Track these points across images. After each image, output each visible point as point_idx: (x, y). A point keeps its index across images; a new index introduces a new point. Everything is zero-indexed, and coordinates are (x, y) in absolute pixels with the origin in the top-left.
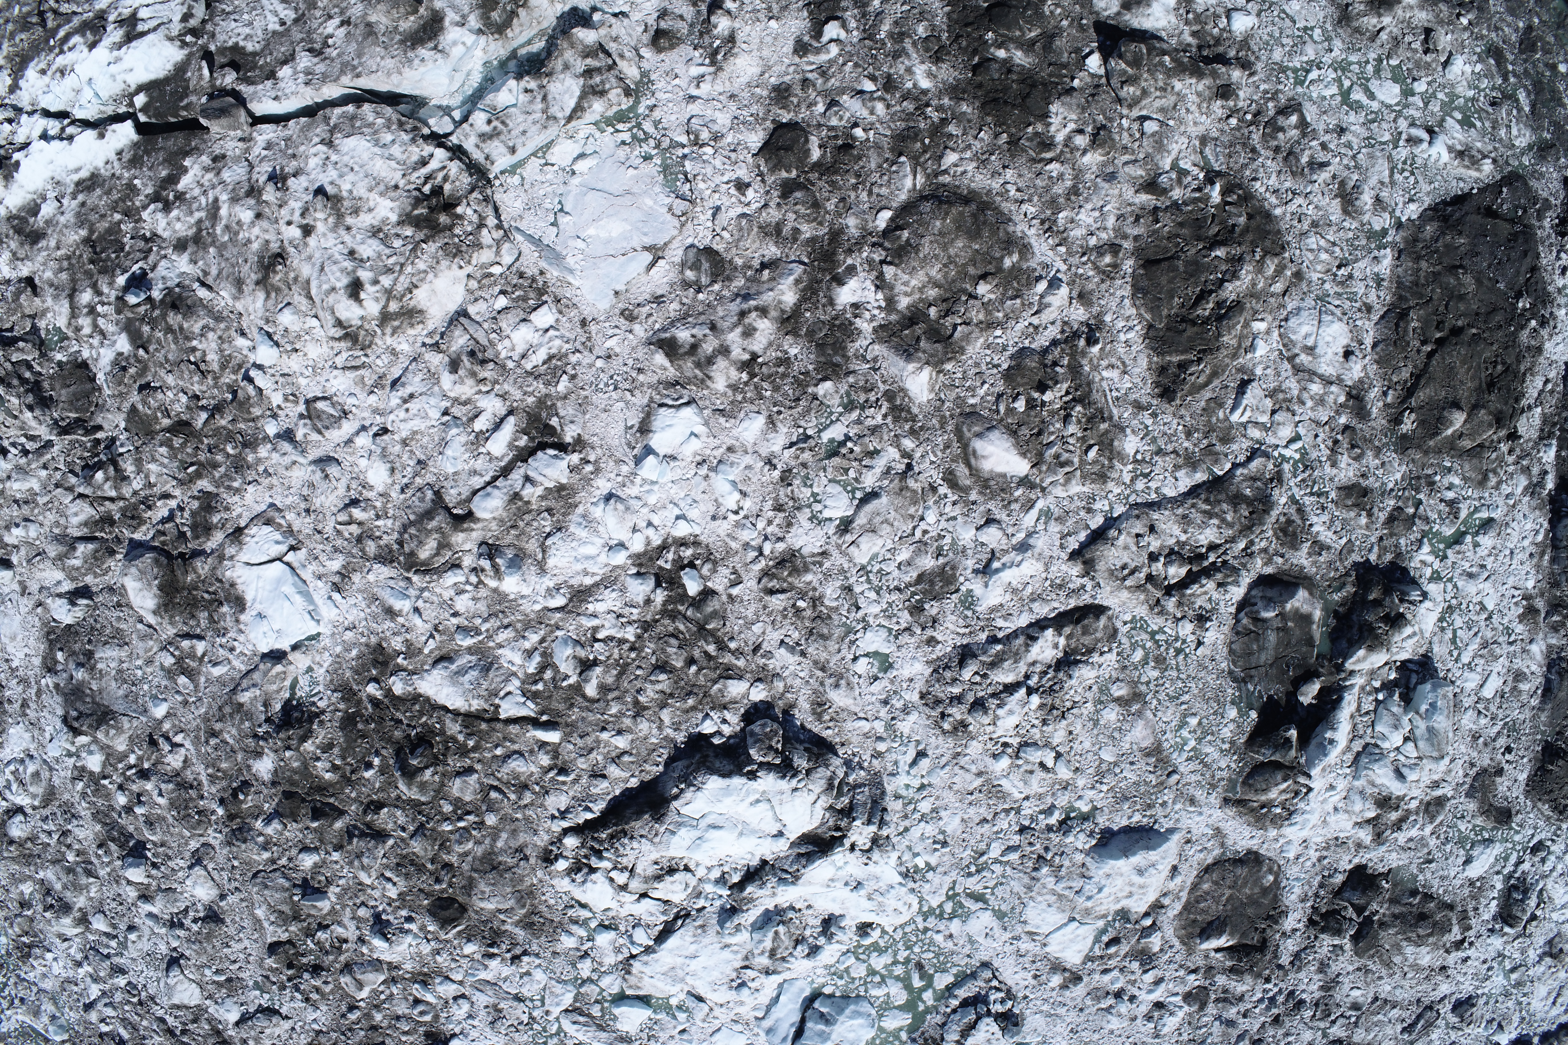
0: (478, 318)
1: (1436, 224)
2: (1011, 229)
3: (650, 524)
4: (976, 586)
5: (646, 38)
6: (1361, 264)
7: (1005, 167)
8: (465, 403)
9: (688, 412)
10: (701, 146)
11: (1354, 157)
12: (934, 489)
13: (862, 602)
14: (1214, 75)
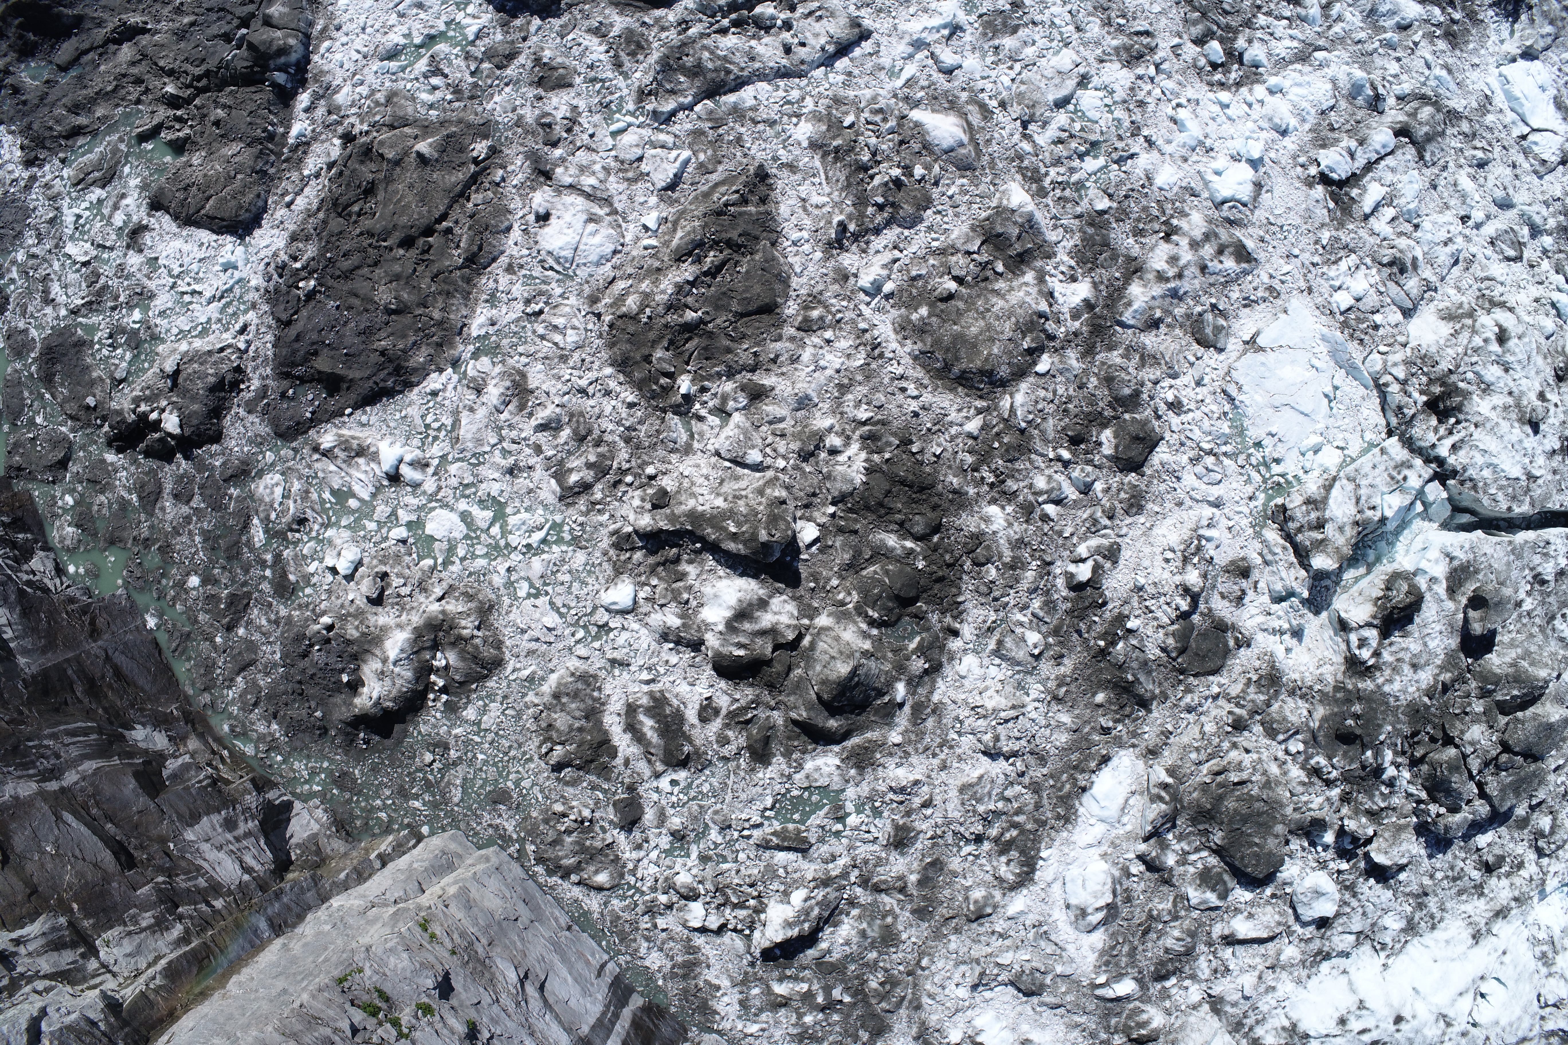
0: (1395, 309)
1: (412, 363)
2: (920, 345)
3: (1250, 105)
4: (962, 18)
5: (1255, 575)
6: (513, 316)
7: (916, 415)
8: (1401, 234)
9: (1225, 192)
10: (1210, 452)
11: (501, 440)
12: (1003, 105)
13: (1068, 17)
14: (673, 518)
